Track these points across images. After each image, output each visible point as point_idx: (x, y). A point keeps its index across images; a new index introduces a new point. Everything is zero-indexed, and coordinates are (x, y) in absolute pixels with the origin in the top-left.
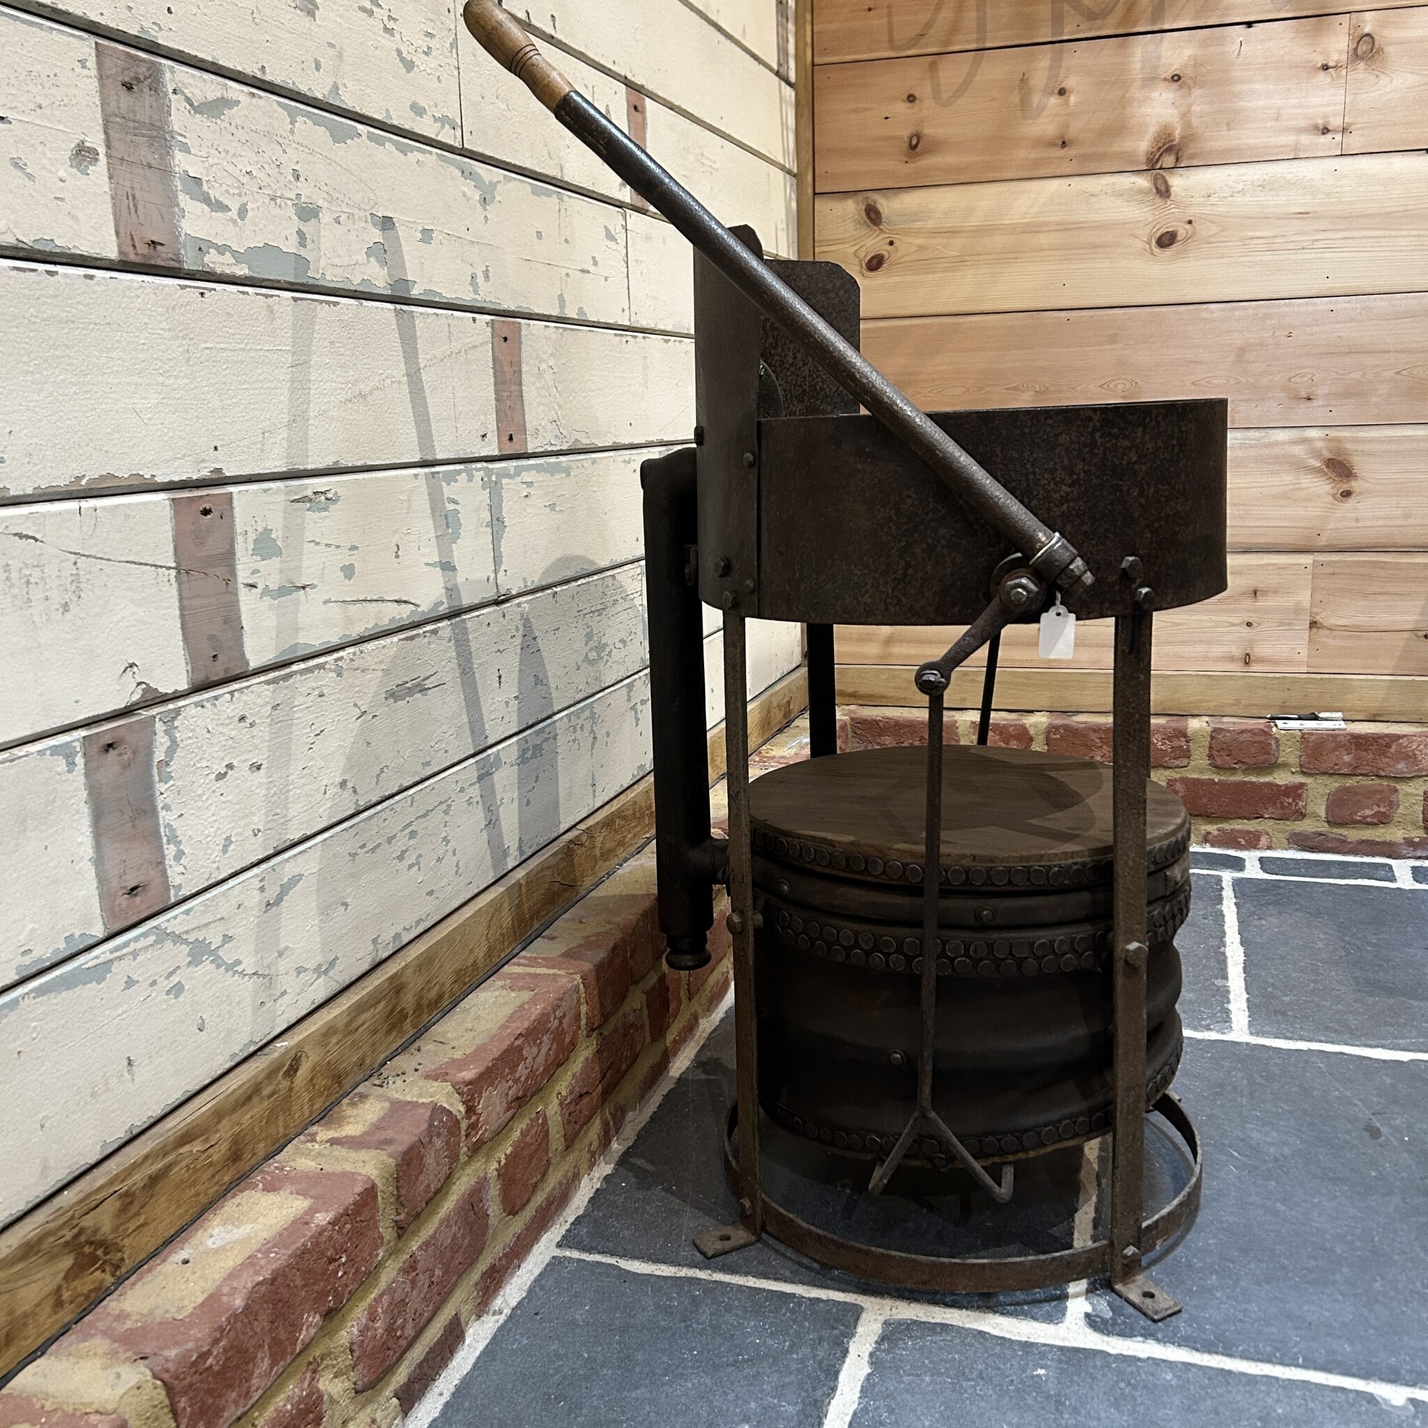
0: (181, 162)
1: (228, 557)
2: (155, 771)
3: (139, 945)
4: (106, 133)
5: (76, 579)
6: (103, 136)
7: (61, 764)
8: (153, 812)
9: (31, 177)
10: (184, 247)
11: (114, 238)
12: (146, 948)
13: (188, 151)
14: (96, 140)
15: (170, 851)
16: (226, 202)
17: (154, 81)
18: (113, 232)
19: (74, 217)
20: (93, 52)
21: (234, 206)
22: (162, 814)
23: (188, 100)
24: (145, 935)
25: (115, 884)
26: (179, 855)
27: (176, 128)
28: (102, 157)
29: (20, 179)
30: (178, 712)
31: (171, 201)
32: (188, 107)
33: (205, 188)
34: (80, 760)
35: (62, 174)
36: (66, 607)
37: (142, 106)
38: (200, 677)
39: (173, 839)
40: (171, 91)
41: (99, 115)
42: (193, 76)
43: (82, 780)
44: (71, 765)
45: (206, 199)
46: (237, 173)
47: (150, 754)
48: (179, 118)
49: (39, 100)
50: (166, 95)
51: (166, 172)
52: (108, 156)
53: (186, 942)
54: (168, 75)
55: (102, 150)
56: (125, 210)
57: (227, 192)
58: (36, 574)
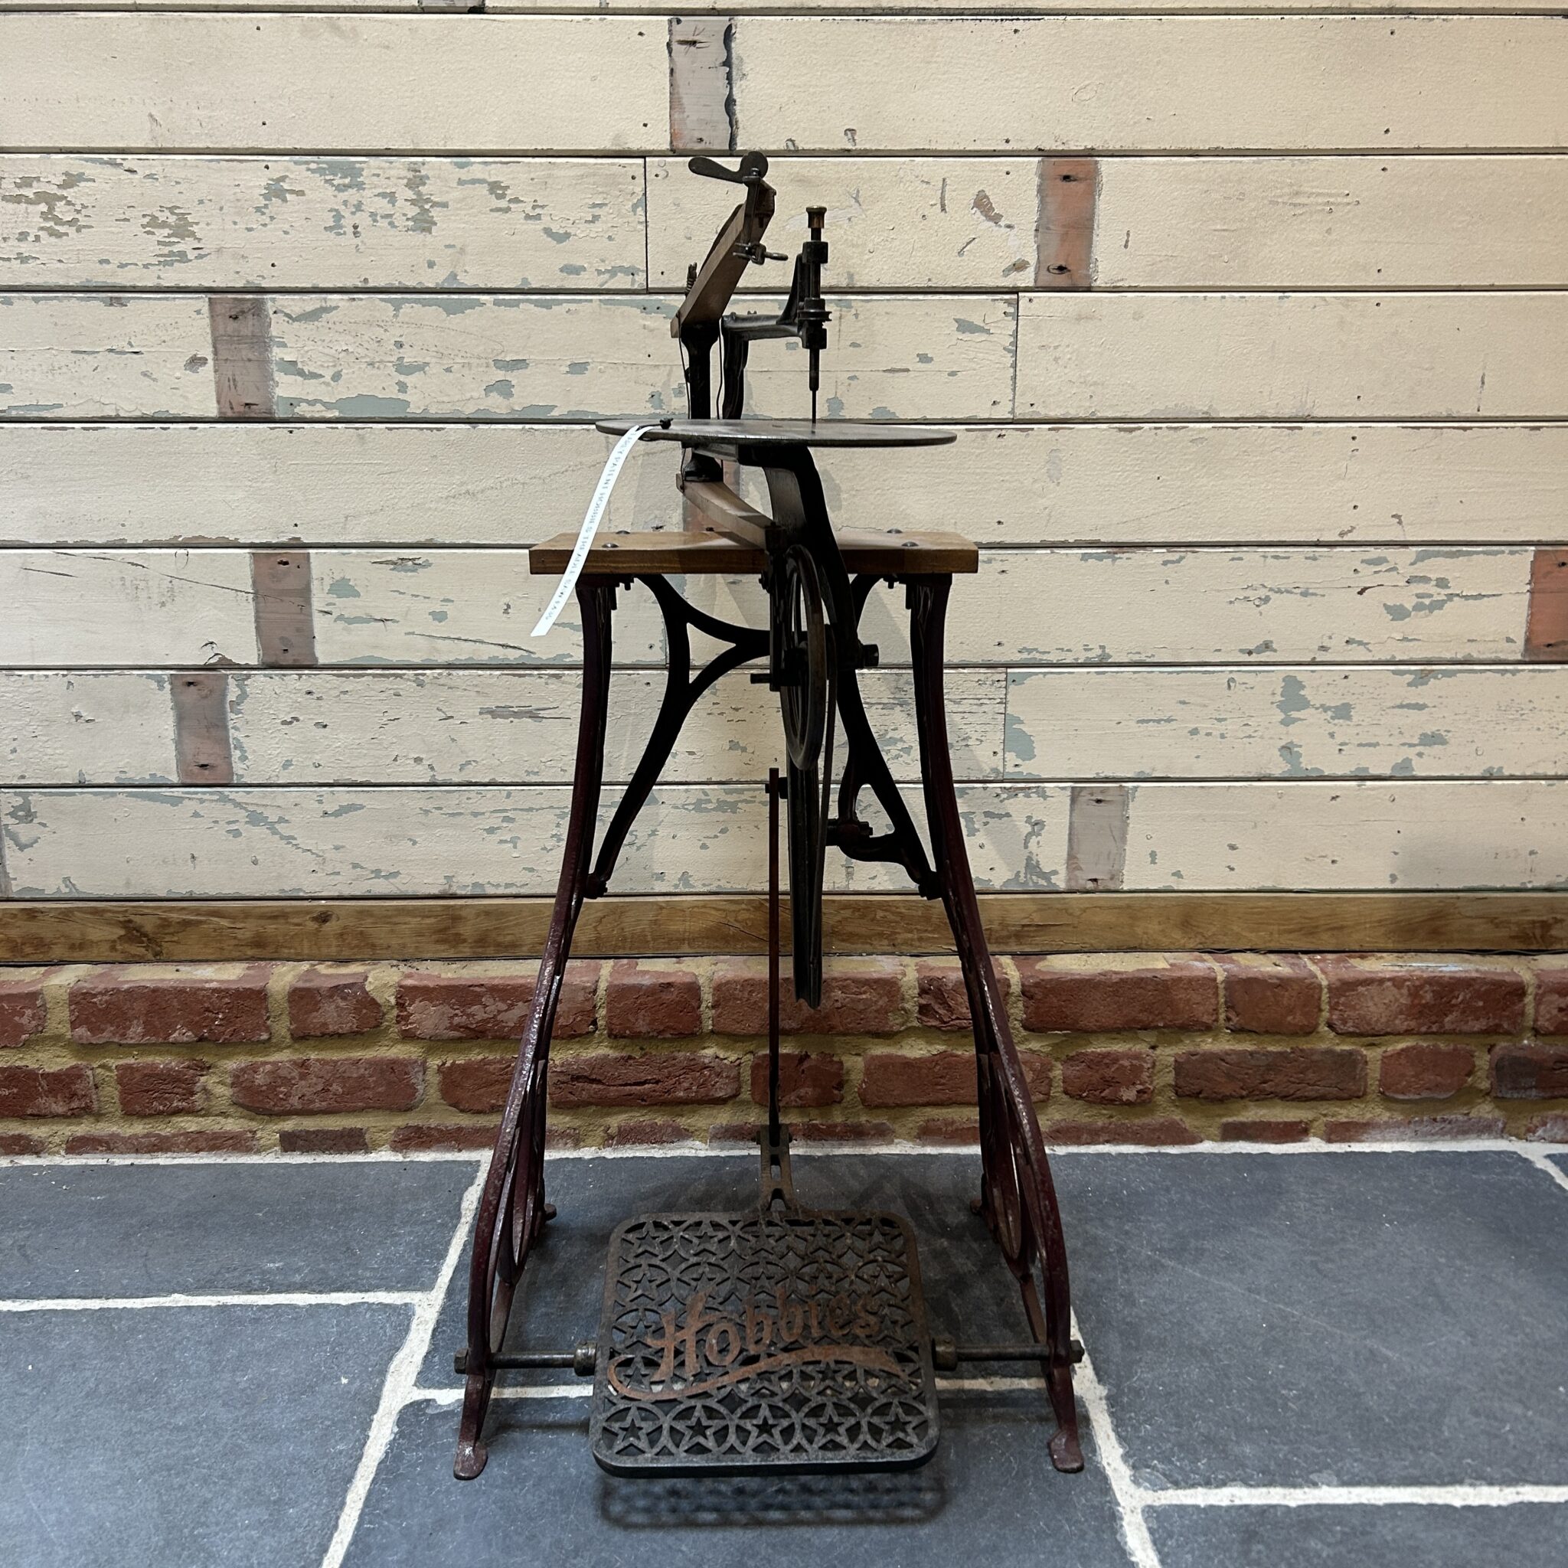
0: (277, 353)
1: (305, 593)
2: (228, 706)
3: (207, 797)
4: (214, 347)
5: (172, 590)
6: (211, 349)
7: (154, 685)
8: (225, 728)
9: (155, 380)
10: (277, 405)
11: (216, 405)
12: (213, 801)
13: (284, 345)
14: (207, 352)
15: (236, 754)
16: (320, 372)
17: (258, 309)
18: (215, 401)
19: (186, 398)
20: (207, 305)
21: (328, 374)
22: (232, 731)
23: (287, 315)
24: (211, 793)
25: (190, 757)
26: (243, 758)
27: (274, 334)
28: (210, 363)
29: (147, 381)
30: (248, 677)
31: (267, 377)
32: (286, 319)
33: (300, 366)
34: (167, 686)
35: (178, 374)
36: (163, 604)
37: (247, 326)
38: (271, 660)
39: (239, 746)
40: (271, 312)
41: (209, 338)
42: (293, 300)
43: (169, 696)
44: (161, 687)
45: (301, 373)
46: (333, 352)
47: (224, 695)
48: (277, 327)
49: (163, 338)
50: (267, 316)
51: (264, 362)
52: (215, 360)
53: (245, 809)
54: (270, 304)
55: (210, 357)
56: (226, 389)
57: (322, 366)
58: (142, 585)
